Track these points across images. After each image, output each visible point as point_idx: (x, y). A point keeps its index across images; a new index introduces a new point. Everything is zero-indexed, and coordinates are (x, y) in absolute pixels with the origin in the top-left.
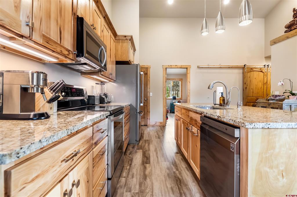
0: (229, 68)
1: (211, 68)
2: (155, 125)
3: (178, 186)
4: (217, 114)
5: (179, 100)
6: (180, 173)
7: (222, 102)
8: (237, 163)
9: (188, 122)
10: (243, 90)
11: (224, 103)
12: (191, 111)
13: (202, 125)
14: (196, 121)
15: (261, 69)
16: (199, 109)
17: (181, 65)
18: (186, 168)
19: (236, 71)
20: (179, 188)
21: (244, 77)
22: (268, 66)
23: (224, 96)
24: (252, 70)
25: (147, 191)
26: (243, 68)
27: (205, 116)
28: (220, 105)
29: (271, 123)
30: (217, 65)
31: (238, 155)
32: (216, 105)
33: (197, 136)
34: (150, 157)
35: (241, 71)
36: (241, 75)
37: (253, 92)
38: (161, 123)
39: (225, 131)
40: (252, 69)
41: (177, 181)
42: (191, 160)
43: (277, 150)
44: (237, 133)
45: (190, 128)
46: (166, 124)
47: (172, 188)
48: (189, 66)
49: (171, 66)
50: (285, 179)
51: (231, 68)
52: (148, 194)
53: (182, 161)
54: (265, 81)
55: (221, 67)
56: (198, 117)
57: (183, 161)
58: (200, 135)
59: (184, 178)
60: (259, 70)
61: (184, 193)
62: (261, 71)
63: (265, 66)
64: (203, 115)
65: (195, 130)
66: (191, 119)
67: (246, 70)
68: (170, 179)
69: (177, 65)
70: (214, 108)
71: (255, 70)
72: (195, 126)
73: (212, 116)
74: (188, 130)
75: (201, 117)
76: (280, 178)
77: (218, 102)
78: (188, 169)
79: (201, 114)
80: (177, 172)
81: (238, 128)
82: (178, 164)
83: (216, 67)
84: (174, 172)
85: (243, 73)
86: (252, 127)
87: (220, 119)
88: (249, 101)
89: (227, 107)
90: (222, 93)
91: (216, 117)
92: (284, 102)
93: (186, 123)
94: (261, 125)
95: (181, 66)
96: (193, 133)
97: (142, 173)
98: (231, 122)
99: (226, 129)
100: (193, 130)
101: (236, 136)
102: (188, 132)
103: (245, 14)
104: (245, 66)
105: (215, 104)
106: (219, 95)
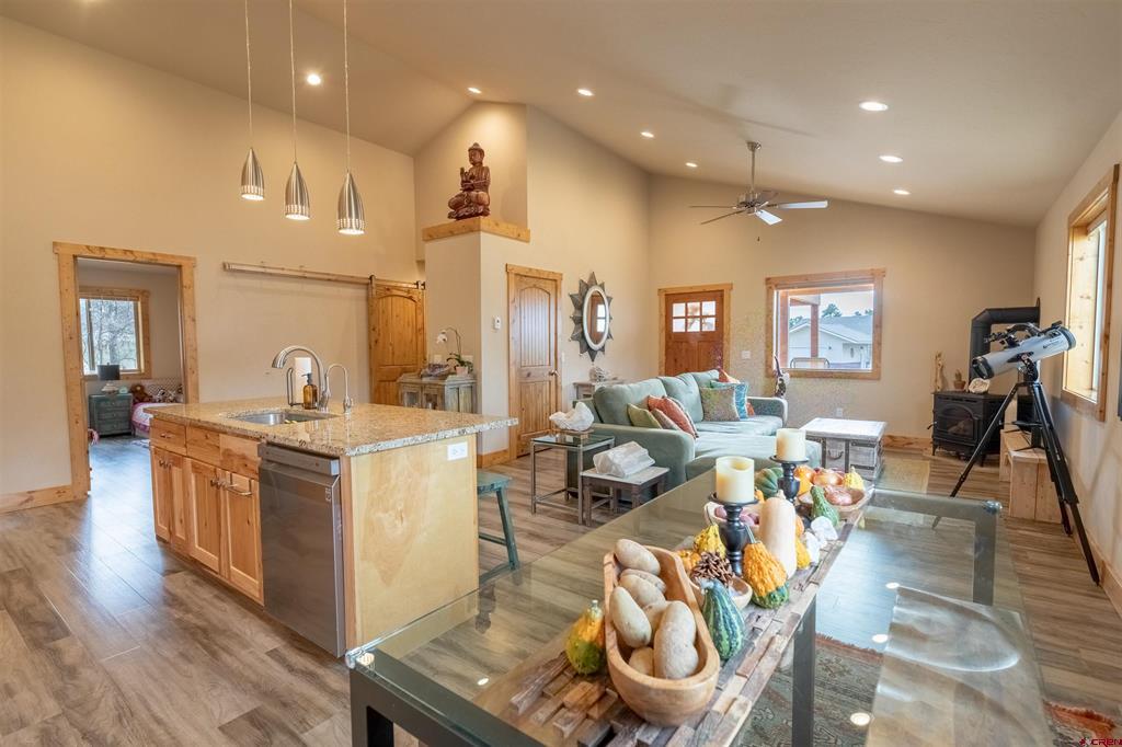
0: (329, 280)
1: (271, 274)
2: (29, 505)
3: (201, 643)
4: (301, 433)
5: (136, 382)
6: (199, 615)
7: (310, 399)
8: (337, 519)
9: (218, 464)
10: (370, 348)
11: (314, 399)
12: (225, 433)
13: (265, 467)
14: (244, 457)
15: (408, 292)
16: (251, 427)
17: (154, 254)
18: (217, 597)
19: (349, 291)
20: (205, 647)
21: (371, 312)
22: (423, 285)
23: (315, 382)
24: (388, 293)
25: (97, 694)
26: (368, 284)
27: (270, 444)
28: (308, 406)
29: (382, 443)
30: (291, 266)
31: (338, 506)
32: (295, 408)
33: (249, 496)
34: (57, 617)
35: (362, 292)
36: (363, 304)
37: (393, 353)
38: (60, 491)
39: (314, 468)
40: (388, 289)
41: (193, 634)
42: (232, 567)
43: (393, 482)
44: (335, 468)
45: (225, 481)
46: (89, 490)
47: (183, 655)
48: (189, 259)
49: (102, 249)
50: (405, 523)
51: (336, 281)
52: (103, 700)
53: (197, 587)
54: (419, 326)
55: (307, 275)
56: (250, 450)
57: (201, 585)
58: (257, 492)
59: (215, 622)
60: (405, 294)
61: (223, 649)
62: (410, 298)
63: (417, 284)
64: (264, 441)
65: (242, 482)
66: (228, 454)
67: (374, 291)
68: (170, 640)
69: (131, 252)
70: (290, 417)
71: (395, 292)
72: (242, 471)
73: (287, 443)
74: (218, 487)
75: (259, 446)
76: (398, 522)
77: (299, 398)
78: (223, 596)
79: (258, 439)
80: (190, 617)
81: (338, 458)
82: (184, 597)
83: (288, 273)
84: (179, 621)
85: (368, 299)
86: (354, 453)
87: (304, 447)
88: (384, 378)
89: (324, 411)
90: (309, 375)
91: (297, 445)
92: (446, 382)
93: (207, 469)
94: (368, 448)
95: (152, 257)
96: (235, 493)
97: (48, 668)
98: (325, 451)
99: (317, 465)
100: (235, 485)
101: (333, 474)
102: (217, 495)
103: (350, 215)
104: (371, 278)
105: (292, 405)
106: (301, 382)
